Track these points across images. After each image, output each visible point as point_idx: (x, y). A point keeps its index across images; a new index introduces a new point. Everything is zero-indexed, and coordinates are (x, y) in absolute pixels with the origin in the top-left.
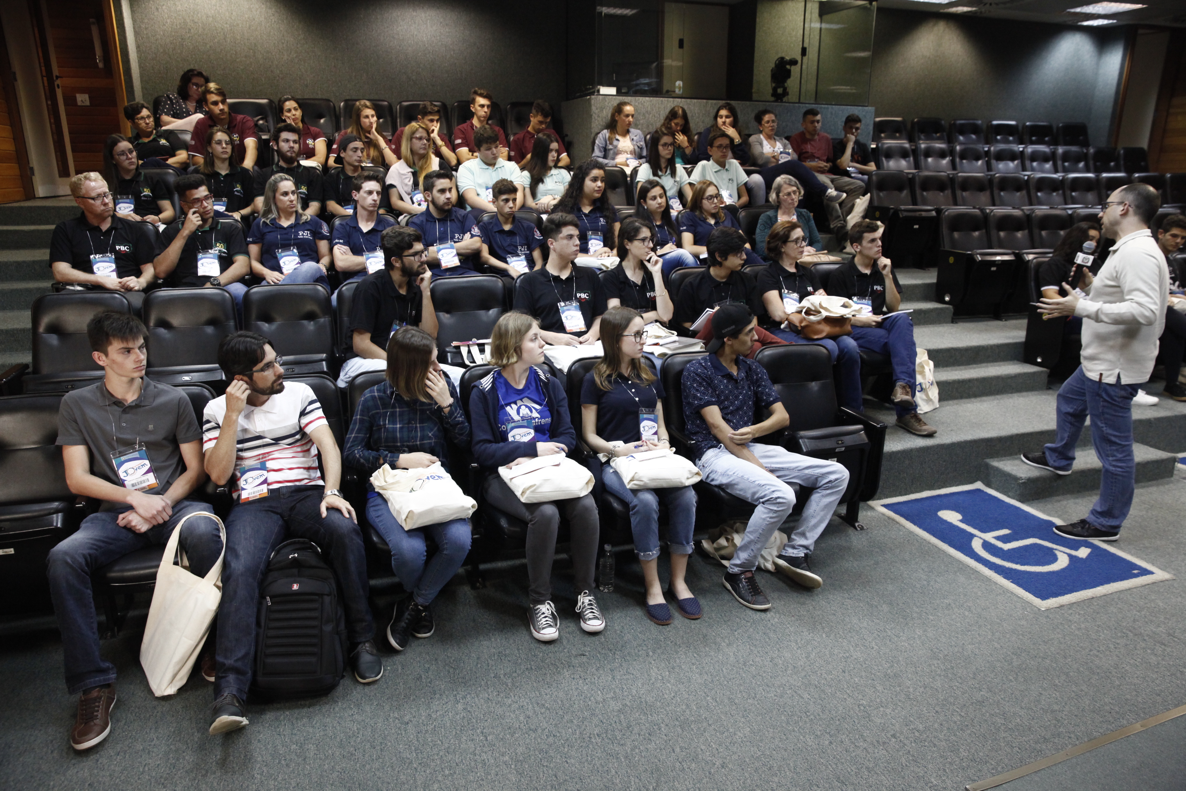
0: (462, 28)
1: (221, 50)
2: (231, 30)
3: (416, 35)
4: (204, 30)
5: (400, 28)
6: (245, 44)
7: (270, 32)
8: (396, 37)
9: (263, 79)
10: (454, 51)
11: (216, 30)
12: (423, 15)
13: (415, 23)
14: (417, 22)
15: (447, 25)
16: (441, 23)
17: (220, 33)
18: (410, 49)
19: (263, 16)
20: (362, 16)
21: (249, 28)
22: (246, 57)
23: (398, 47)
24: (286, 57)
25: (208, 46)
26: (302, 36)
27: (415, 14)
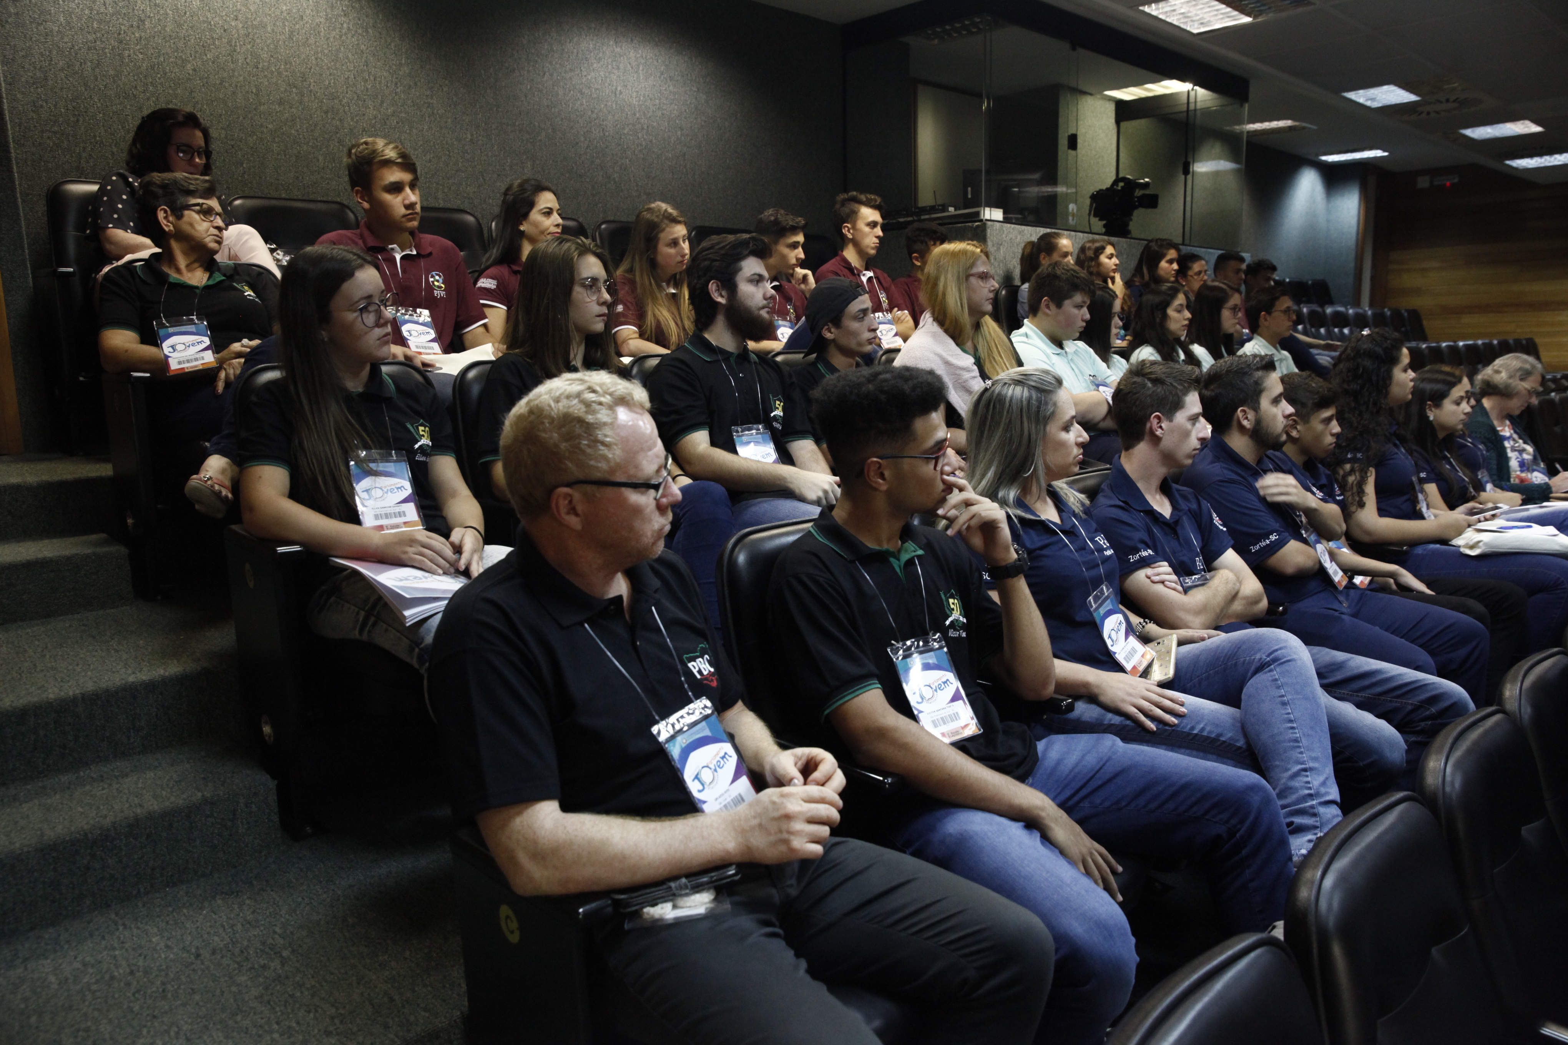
0: (695, 89)
1: (222, 81)
2: (247, 35)
3: (621, 93)
4: (180, 26)
5: (593, 74)
6: (280, 73)
7: (338, 50)
8: (586, 91)
9: (321, 158)
10: (682, 129)
11: (211, 30)
12: (632, 54)
13: (618, 68)
14: (621, 66)
15: (671, 78)
16: (662, 73)
17: (220, 38)
18: (610, 117)
19: (323, 14)
20: (525, 42)
21: (291, 37)
22: (281, 102)
23: (590, 113)
24: (371, 112)
25: (189, 67)
26: (407, 69)
27: (618, 50)
